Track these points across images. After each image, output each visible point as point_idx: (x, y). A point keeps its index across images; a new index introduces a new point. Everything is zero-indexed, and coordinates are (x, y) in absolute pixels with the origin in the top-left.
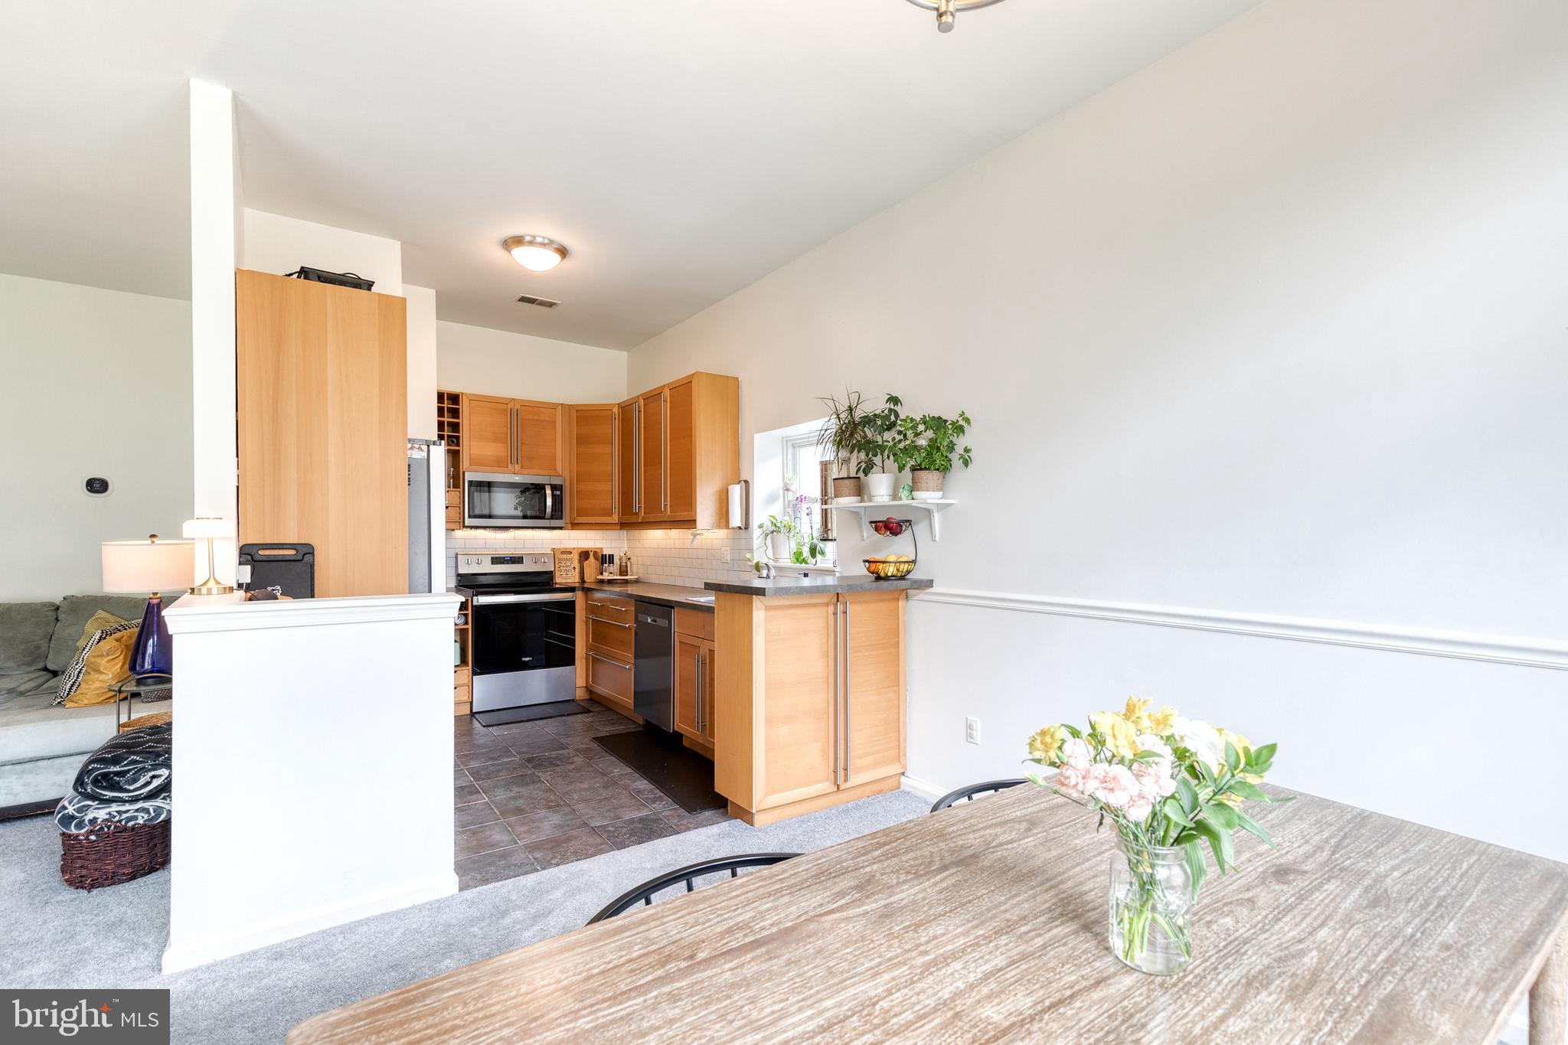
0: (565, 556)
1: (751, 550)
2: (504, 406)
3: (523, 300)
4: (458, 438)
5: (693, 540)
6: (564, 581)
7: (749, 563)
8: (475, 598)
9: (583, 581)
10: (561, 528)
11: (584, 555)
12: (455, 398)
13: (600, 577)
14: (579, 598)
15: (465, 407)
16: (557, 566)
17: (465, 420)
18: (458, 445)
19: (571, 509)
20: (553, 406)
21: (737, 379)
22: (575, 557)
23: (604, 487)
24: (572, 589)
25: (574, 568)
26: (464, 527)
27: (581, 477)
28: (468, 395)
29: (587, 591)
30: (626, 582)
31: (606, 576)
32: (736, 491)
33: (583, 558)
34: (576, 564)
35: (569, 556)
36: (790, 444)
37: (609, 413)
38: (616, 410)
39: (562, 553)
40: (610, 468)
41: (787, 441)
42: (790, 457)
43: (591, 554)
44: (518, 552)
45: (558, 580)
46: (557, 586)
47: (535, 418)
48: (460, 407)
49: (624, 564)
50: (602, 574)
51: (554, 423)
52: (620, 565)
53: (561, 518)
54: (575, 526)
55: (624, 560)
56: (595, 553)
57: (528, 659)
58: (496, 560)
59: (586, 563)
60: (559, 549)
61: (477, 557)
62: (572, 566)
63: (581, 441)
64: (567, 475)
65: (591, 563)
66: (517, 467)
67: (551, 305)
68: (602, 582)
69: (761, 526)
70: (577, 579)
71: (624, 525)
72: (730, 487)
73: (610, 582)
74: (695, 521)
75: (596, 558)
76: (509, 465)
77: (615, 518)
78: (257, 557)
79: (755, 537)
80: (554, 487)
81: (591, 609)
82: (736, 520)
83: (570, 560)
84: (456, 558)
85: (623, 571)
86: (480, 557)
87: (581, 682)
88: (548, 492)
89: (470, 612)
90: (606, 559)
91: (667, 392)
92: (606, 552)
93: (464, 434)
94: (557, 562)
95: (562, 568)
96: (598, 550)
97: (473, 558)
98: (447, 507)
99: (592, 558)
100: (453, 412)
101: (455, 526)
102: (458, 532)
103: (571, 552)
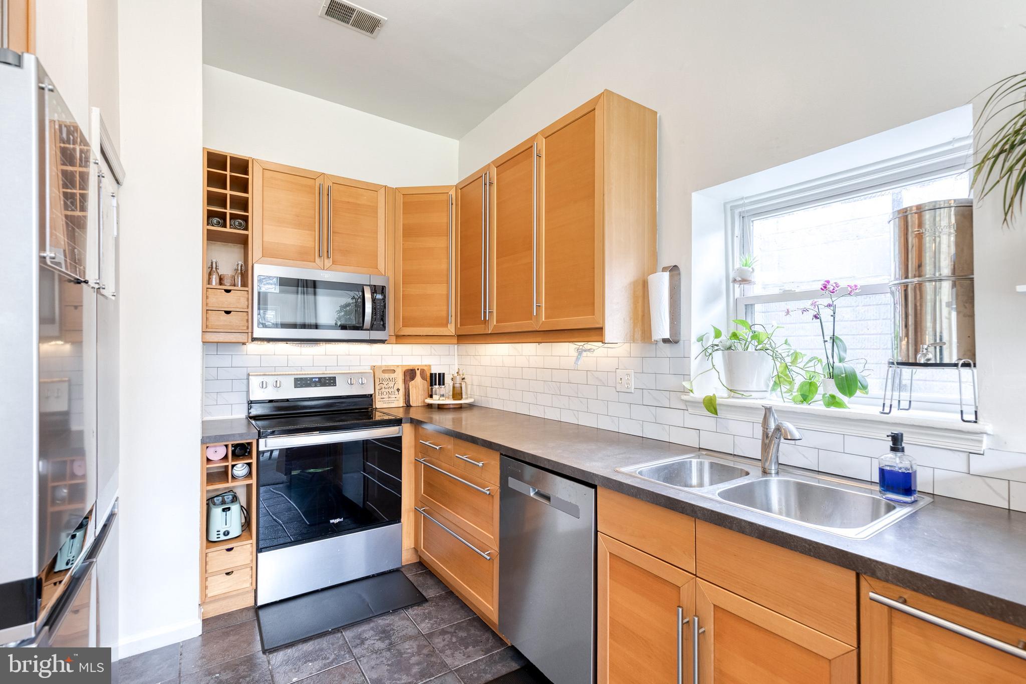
0: (386, 376)
1: (686, 376)
2: (311, 182)
3: (333, 9)
4: (246, 219)
5: (578, 359)
6: (385, 406)
7: (684, 397)
8: (262, 441)
9: (408, 406)
10: (383, 341)
11: (410, 374)
12: (242, 166)
13: (429, 401)
14: (406, 433)
15: (255, 179)
16: (377, 387)
17: (256, 195)
18: (246, 229)
19: (396, 317)
20: (373, 189)
21: (656, 113)
22: (399, 376)
23: (439, 290)
24: (398, 422)
25: (398, 390)
26: (254, 339)
27: (408, 278)
28: (261, 163)
29: (416, 423)
30: (460, 408)
31: (436, 400)
32: (661, 283)
33: (408, 378)
34: (401, 386)
35: (392, 376)
36: (737, 211)
37: (444, 197)
38: (452, 192)
39: (384, 371)
40: (444, 266)
41: (733, 209)
42: (737, 232)
43: (418, 373)
44: (329, 372)
45: (378, 404)
46: (378, 417)
47: (351, 200)
48: (250, 177)
49: (457, 385)
50: (431, 396)
51: (375, 210)
52: (454, 387)
53: (384, 328)
54: (400, 338)
55: (458, 380)
56: (423, 372)
57: (337, 521)
58: (300, 382)
59: (412, 384)
60: (381, 367)
61: (275, 378)
62: (396, 388)
63: (409, 232)
64: (390, 274)
65: (418, 386)
66: (328, 263)
68: (430, 406)
69: (700, 339)
70: (401, 403)
71: (462, 338)
72: (652, 278)
73: (441, 408)
74: (601, 329)
75: (423, 377)
76: (317, 259)
77: (451, 329)
79: (693, 356)
80: (374, 290)
81: (422, 450)
82: (662, 329)
83: (394, 380)
84: (248, 379)
85: (457, 394)
86: (279, 378)
87: (408, 543)
88: (368, 296)
89: (254, 461)
90: (436, 379)
91: (542, 144)
92: (435, 370)
93: (255, 213)
94: (377, 383)
95: (383, 390)
96: (425, 368)
97: (270, 380)
98: (228, 312)
99: (418, 377)
100: (243, 185)
101: (242, 338)
102: (252, 347)
103: (394, 371)
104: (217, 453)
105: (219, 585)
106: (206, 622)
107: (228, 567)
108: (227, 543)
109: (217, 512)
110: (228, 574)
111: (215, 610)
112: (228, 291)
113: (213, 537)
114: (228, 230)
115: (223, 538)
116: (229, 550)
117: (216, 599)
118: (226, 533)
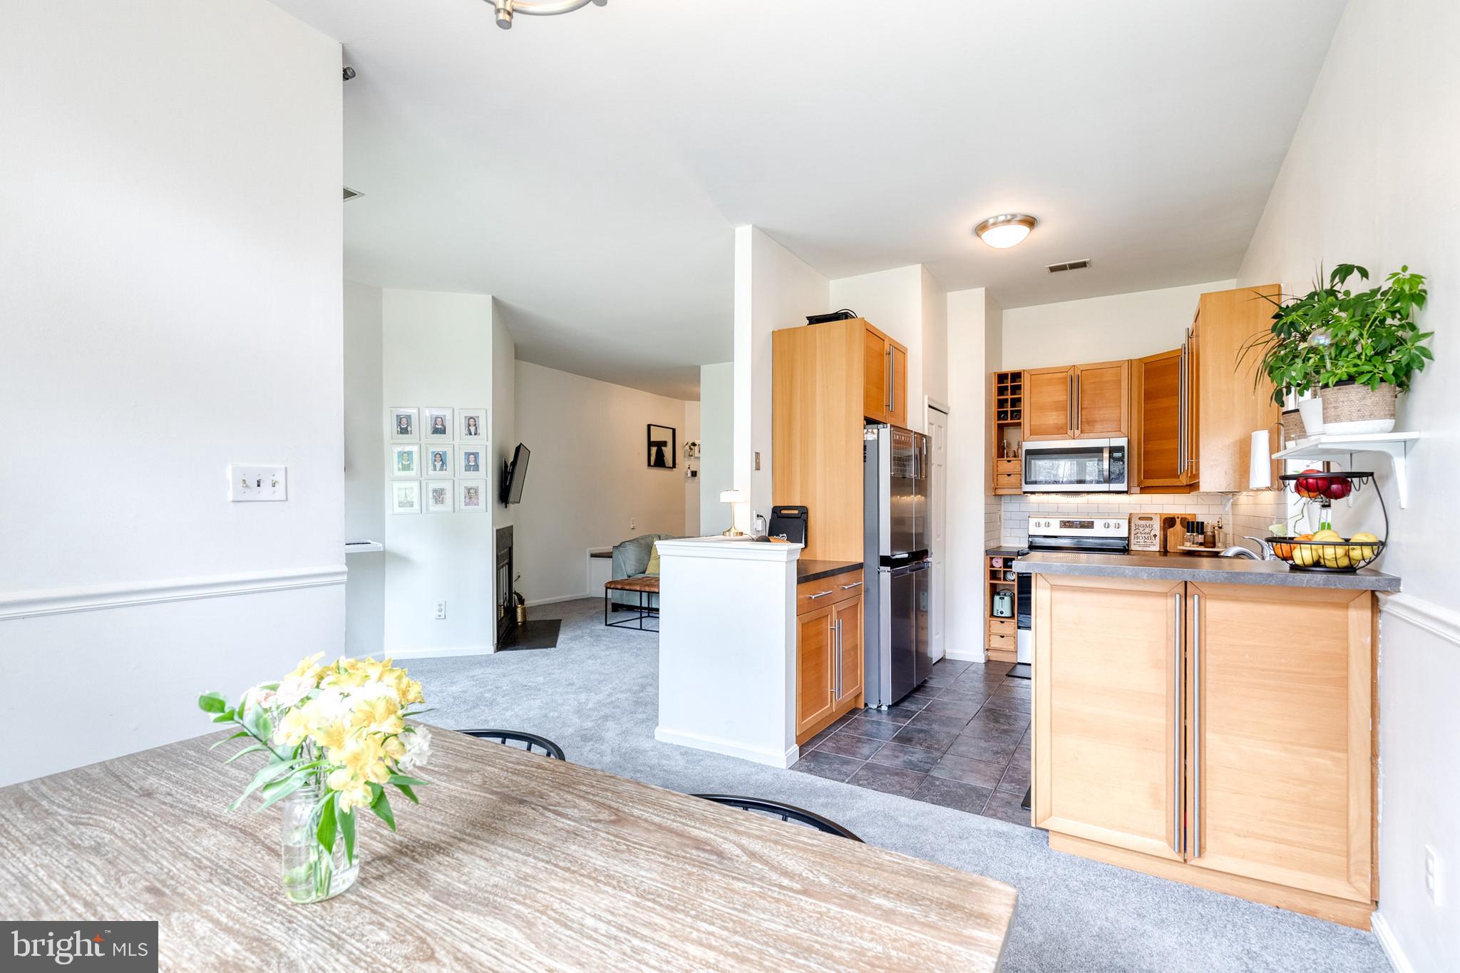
0: (1143, 522)
2: (1065, 375)
3: (1053, 269)
4: (1019, 412)
6: (1140, 549)
9: (1165, 551)
10: (1125, 492)
11: (1169, 522)
12: (1017, 376)
13: (1183, 548)
15: (1026, 382)
16: (1133, 532)
17: (1028, 394)
18: (1020, 418)
19: (1138, 471)
20: (1117, 366)
22: (1157, 524)
23: (1171, 445)
25: (1155, 536)
26: (1024, 493)
27: (1147, 437)
28: (1029, 371)
33: (1167, 525)
34: (1158, 532)
35: (1148, 523)
37: (1178, 359)
39: (1140, 519)
40: (1176, 423)
43: (1178, 521)
44: (1086, 517)
47: (1094, 381)
48: (1021, 384)
51: (1118, 383)
54: (1146, 489)
55: (1213, 530)
56: (1185, 520)
58: (1066, 524)
59: (1170, 530)
60: (1138, 514)
61: (1047, 520)
62: (1153, 533)
63: (1149, 396)
64: (1133, 435)
65: (1177, 531)
66: (1077, 432)
67: (1084, 265)
72: (1254, 434)
75: (1184, 525)
76: (1069, 431)
77: (1182, 481)
78: (780, 515)
83: (1151, 526)
84: (1027, 520)
85: (1208, 541)
86: (1050, 520)
88: (1106, 456)
90: (1194, 527)
92: (1199, 519)
93: (1025, 407)
94: (1133, 528)
95: (1139, 535)
96: (1189, 517)
97: (1043, 521)
98: (1009, 475)
99: (1178, 525)
100: (1017, 389)
101: (1018, 492)
102: (1032, 498)
103: (1151, 519)
104: (998, 564)
105: (996, 642)
106: (988, 662)
107: (1002, 633)
108: (1002, 620)
109: (997, 598)
110: (1002, 637)
111: (995, 656)
112: (1009, 461)
113: (995, 614)
114: (1009, 421)
115: (1000, 615)
116: (1002, 622)
117: (996, 650)
118: (1002, 613)
